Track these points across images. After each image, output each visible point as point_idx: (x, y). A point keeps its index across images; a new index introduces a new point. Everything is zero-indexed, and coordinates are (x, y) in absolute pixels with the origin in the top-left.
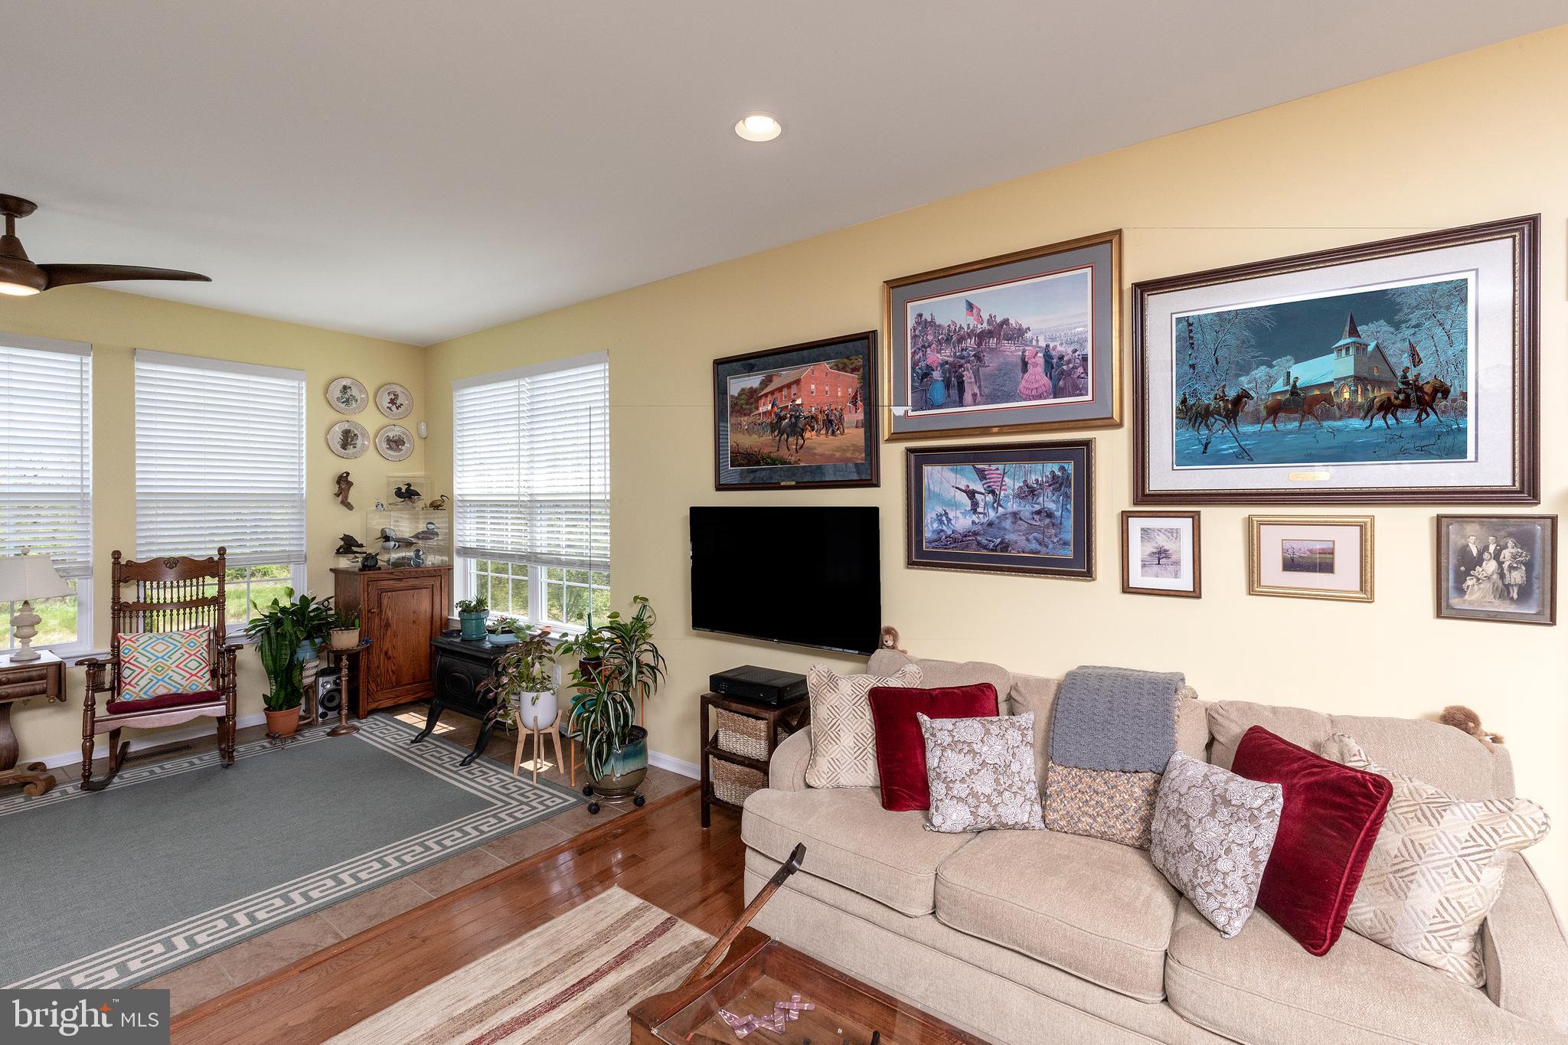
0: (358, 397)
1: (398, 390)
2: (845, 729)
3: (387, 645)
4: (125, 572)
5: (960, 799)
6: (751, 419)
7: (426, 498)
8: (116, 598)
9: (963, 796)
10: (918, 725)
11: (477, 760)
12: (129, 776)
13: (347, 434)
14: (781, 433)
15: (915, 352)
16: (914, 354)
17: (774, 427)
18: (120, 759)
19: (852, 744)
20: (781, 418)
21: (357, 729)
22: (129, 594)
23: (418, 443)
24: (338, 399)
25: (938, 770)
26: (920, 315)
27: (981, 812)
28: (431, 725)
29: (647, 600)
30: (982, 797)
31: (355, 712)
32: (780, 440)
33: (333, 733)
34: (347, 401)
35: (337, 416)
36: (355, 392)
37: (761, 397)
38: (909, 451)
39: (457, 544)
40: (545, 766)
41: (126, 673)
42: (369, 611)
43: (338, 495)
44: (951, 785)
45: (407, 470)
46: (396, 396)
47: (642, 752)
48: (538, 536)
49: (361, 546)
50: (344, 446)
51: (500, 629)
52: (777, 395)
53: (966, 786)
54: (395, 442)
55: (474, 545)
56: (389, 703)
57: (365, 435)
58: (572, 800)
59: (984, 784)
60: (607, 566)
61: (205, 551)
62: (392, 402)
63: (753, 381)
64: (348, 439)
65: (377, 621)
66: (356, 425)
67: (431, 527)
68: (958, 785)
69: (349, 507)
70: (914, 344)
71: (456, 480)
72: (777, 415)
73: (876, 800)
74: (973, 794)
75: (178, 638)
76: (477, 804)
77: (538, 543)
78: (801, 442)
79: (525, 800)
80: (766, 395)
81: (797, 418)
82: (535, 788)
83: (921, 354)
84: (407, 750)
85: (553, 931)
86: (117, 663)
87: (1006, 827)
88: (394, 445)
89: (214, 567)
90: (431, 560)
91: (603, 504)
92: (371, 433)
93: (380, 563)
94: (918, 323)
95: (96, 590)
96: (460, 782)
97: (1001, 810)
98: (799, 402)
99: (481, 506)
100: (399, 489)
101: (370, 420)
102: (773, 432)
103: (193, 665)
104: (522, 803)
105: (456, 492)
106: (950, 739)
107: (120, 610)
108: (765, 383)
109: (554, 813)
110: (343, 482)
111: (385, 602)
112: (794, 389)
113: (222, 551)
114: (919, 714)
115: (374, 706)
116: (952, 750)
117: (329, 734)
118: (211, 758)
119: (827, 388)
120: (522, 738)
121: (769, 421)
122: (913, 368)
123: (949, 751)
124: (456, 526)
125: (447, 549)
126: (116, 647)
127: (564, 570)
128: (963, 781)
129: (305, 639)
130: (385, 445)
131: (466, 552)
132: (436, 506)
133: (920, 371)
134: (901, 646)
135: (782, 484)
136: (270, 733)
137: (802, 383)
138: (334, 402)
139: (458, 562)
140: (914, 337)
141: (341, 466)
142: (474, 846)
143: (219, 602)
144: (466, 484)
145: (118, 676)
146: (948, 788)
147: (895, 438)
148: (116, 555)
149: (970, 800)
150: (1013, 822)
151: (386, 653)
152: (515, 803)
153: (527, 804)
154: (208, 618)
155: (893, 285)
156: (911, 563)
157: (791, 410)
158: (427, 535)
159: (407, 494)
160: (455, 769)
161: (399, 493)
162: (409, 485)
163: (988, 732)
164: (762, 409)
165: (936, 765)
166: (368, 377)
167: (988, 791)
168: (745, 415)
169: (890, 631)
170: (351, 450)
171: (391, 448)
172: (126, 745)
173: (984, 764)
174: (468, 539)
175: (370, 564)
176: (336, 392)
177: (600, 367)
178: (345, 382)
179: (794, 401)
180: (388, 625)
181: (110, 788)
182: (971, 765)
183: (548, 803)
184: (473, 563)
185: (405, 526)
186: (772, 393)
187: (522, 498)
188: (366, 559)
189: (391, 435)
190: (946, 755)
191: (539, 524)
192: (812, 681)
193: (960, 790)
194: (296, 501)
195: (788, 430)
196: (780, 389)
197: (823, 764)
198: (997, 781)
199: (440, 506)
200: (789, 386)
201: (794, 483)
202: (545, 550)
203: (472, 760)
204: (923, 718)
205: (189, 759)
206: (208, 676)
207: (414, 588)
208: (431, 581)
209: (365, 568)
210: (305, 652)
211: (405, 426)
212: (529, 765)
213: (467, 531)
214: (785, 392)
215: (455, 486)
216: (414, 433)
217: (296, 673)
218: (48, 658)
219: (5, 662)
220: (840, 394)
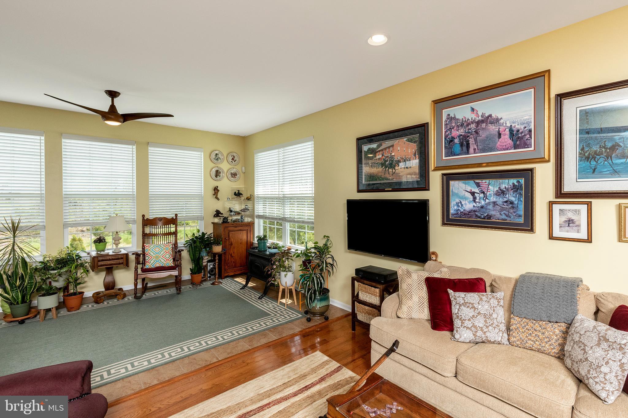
0: (221, 158)
1: (235, 154)
2: (414, 294)
3: (231, 252)
4: (147, 222)
5: (468, 328)
6: (373, 161)
7: (245, 196)
8: (143, 231)
9: (470, 327)
10: (448, 295)
11: (264, 298)
12: (148, 295)
13: (217, 171)
14: (386, 167)
15: (446, 131)
16: (446, 132)
17: (383, 165)
18: (145, 289)
19: (418, 301)
20: (386, 161)
21: (221, 283)
22: (147, 230)
23: (242, 175)
24: (214, 158)
25: (457, 314)
26: (449, 115)
27: (478, 334)
28: (247, 283)
29: (329, 237)
30: (478, 328)
31: (220, 277)
32: (385, 170)
33: (213, 284)
34: (217, 159)
35: (213, 165)
36: (220, 156)
37: (377, 152)
38: (443, 175)
39: (256, 214)
40: (290, 302)
41: (147, 258)
42: (225, 239)
43: (214, 195)
44: (464, 321)
45: (238, 185)
46: (234, 157)
47: (327, 298)
48: (286, 211)
49: (222, 214)
50: (216, 176)
51: (272, 247)
52: (384, 151)
53: (471, 322)
54: (234, 174)
55: (262, 214)
56: (232, 274)
57: (223, 171)
58: (300, 316)
59: (480, 322)
60: (313, 223)
61: (170, 216)
62: (233, 159)
63: (374, 146)
64: (217, 173)
65: (228, 242)
66: (221, 168)
67: (247, 207)
68: (467, 322)
69: (218, 199)
70: (446, 128)
71: (256, 189)
72: (384, 159)
73: (428, 325)
74: (475, 327)
75: (162, 246)
76: (264, 314)
77: (286, 214)
78: (394, 171)
79: (282, 314)
80: (379, 151)
81: (392, 161)
82: (286, 310)
83: (449, 132)
84: (239, 292)
85: (295, 366)
86: (144, 254)
87: (490, 342)
88: (233, 175)
89: (173, 221)
90: (247, 220)
91: (311, 198)
92: (225, 171)
93: (229, 220)
94: (448, 118)
95: (137, 228)
96: (258, 305)
97: (488, 334)
98: (393, 154)
99: (265, 199)
100: (235, 192)
101: (225, 166)
102: (382, 167)
103: (167, 256)
104: (281, 315)
105: (256, 193)
106: (463, 302)
107: (145, 236)
108: (379, 146)
109: (293, 320)
110: (216, 190)
111: (231, 235)
112: (391, 149)
113: (176, 215)
114: (448, 290)
115: (227, 274)
116: (464, 306)
117: (212, 284)
118: (173, 290)
119: (404, 149)
120: (281, 290)
121: (381, 162)
122: (445, 138)
123: (463, 307)
124: (256, 207)
125: (252, 216)
126: (143, 249)
127: (296, 224)
128: (469, 320)
129: (203, 248)
130: (230, 176)
131: (259, 217)
132: (248, 199)
133: (448, 140)
134: (439, 260)
135: (386, 189)
136: (192, 282)
137: (394, 147)
138: (213, 160)
139: (256, 221)
140: (446, 125)
141: (215, 184)
142: (264, 330)
143: (175, 233)
144: (260, 190)
145: (144, 259)
146: (462, 323)
147: (437, 169)
148: (143, 216)
149: (473, 329)
150: (493, 340)
151: (231, 255)
152: (279, 315)
153: (283, 316)
154: (172, 239)
155: (436, 102)
156: (444, 224)
157: (390, 158)
158: (244, 210)
159: (238, 194)
160: (256, 300)
161: (235, 194)
162: (239, 191)
163: (481, 299)
164: (378, 157)
165: (456, 312)
166: (224, 150)
167: (481, 325)
168: (370, 159)
169: (434, 253)
170: (218, 178)
171: (232, 177)
172: (147, 284)
173: (479, 313)
174: (260, 212)
175: (225, 220)
176: (213, 156)
177: (310, 143)
178: (217, 152)
179: (391, 154)
180: (232, 244)
181: (143, 298)
182: (473, 313)
183: (291, 316)
184: (262, 221)
185: (237, 207)
186: (382, 150)
187: (280, 196)
188: (224, 219)
189: (232, 172)
190: (461, 308)
191: (286, 206)
192: (400, 273)
193: (468, 324)
194: (200, 197)
195: (389, 166)
196: (385, 149)
197: (405, 308)
198: (486, 321)
199: (250, 199)
200: (389, 147)
201: (391, 189)
202: (289, 216)
203: (262, 297)
204: (450, 291)
205: (166, 290)
206: (172, 260)
207: (241, 230)
208: (246, 228)
209: (223, 222)
210: (204, 254)
211: (238, 168)
212: (284, 301)
213: (260, 209)
214: (387, 150)
215: (255, 191)
216: (240, 171)
217: (201, 261)
218: (123, 252)
219: (111, 253)
220: (409, 152)
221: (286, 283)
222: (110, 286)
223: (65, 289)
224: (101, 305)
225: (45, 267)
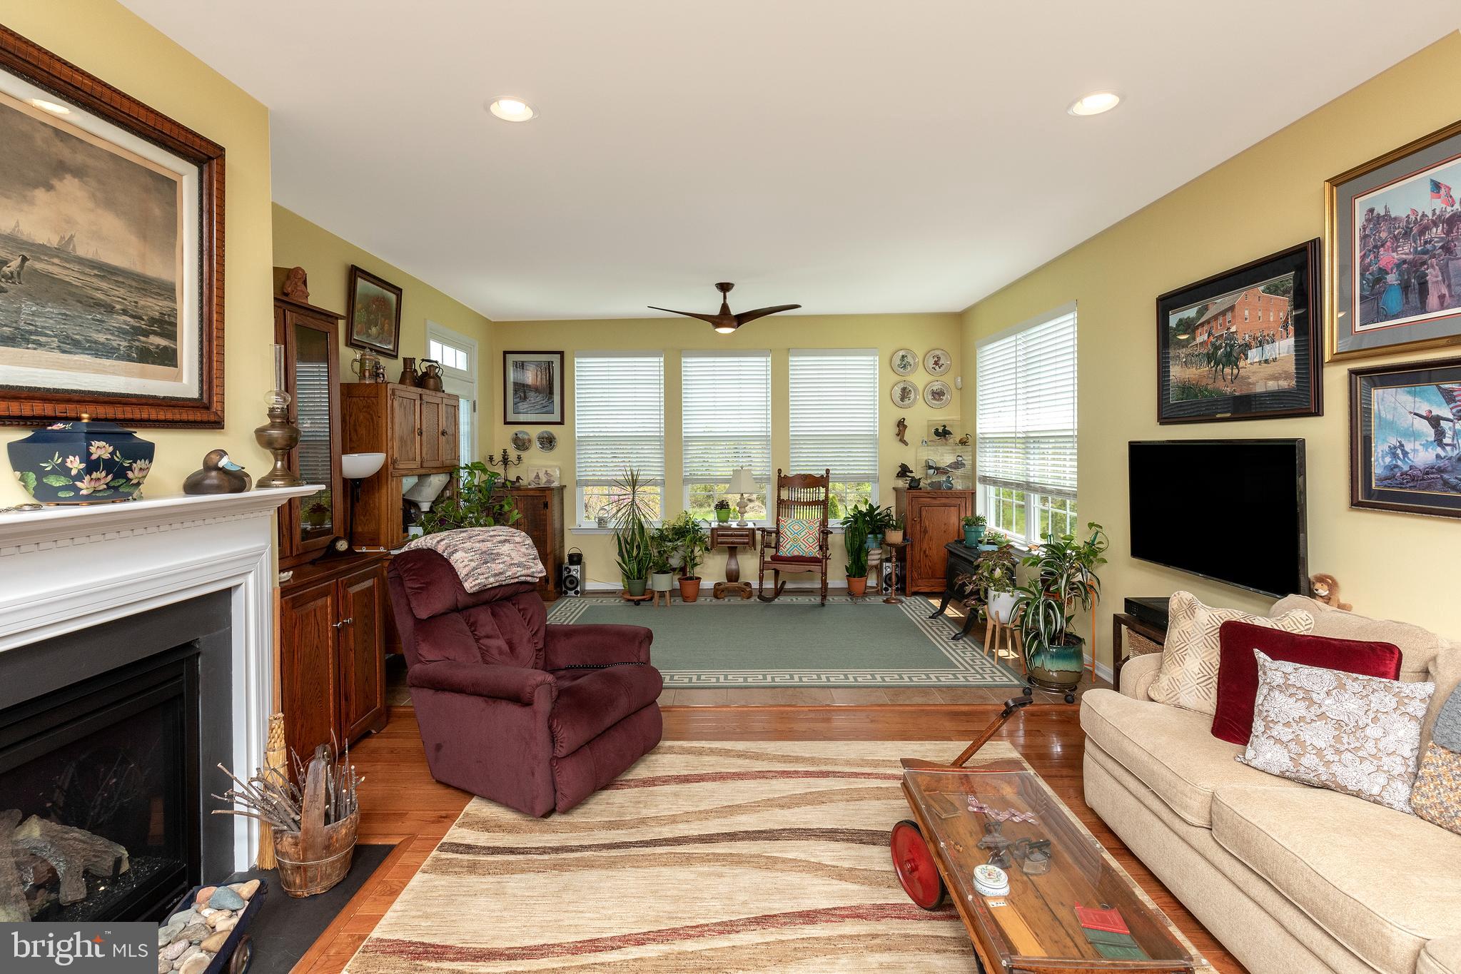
0: (912, 363)
1: (938, 352)
2: (1191, 654)
3: (925, 546)
4: (784, 482)
5: (1278, 741)
6: (1189, 351)
7: (957, 435)
8: (779, 496)
9: (1285, 739)
10: (1254, 664)
11: (965, 639)
13: (904, 389)
14: (1217, 364)
15: (1365, 254)
16: (1363, 258)
17: (1210, 357)
18: (779, 591)
19: (1197, 671)
20: (1217, 348)
21: (901, 602)
22: (785, 495)
23: (956, 394)
24: (899, 365)
25: (1260, 707)
26: (1372, 211)
27: (1304, 761)
28: (943, 607)
29: (1101, 527)
30: (1310, 748)
31: (902, 591)
32: (1216, 371)
33: (887, 601)
34: (905, 366)
35: (898, 378)
36: (910, 359)
37: (1197, 328)
38: (1353, 373)
39: (979, 473)
40: (1012, 655)
41: (781, 539)
42: (913, 519)
43: (898, 435)
44: (1271, 725)
45: (944, 415)
46: (939, 359)
47: (1078, 656)
48: (1031, 468)
49: (912, 472)
50: (902, 399)
51: (986, 540)
52: (1213, 324)
53: (1291, 730)
54: (938, 394)
55: (992, 475)
56: (927, 590)
57: (916, 390)
58: (1016, 682)
59: (1319, 736)
60: (1075, 495)
61: (818, 472)
62: (936, 363)
63: (1191, 313)
64: (905, 393)
65: (918, 527)
67: (960, 459)
68: (1279, 727)
69: (906, 443)
70: (1363, 246)
71: (978, 421)
72: (1213, 344)
73: (1207, 724)
74: (1302, 744)
75: (805, 523)
76: (949, 664)
77: (1032, 474)
78: (1235, 371)
79: (981, 671)
80: (1202, 325)
81: (1232, 346)
82: (994, 666)
83: (1372, 256)
84: (924, 621)
85: (946, 746)
86: (778, 532)
87: (1344, 790)
88: (937, 397)
89: (822, 481)
90: (958, 485)
91: (1071, 440)
92: (921, 388)
93: (922, 484)
94: (1368, 221)
95: (769, 491)
96: (947, 651)
97: (1335, 768)
98: (1233, 329)
99: (1000, 441)
100: (937, 430)
101: (920, 379)
102: (1209, 362)
103: (811, 540)
104: (978, 673)
105: (978, 431)
106: (1281, 681)
107: (781, 504)
108: (1201, 313)
109: (997, 686)
110: (901, 425)
111: (924, 513)
112: (1229, 316)
113: (828, 471)
114: (1256, 650)
115: (916, 589)
116: (1281, 692)
117: (884, 601)
118: (816, 600)
119: (1260, 314)
120: (990, 627)
121: (1206, 351)
122: (1362, 275)
123: (1277, 693)
124: (978, 459)
125: (972, 476)
126: (778, 524)
128: (1287, 724)
129: (869, 533)
130: (930, 397)
131: (985, 480)
132: (963, 443)
133: (1370, 277)
135: (1218, 416)
136: (850, 592)
137: (1236, 310)
138: (896, 368)
139: (980, 488)
140: (1364, 238)
141: (900, 414)
142: (929, 687)
143: (824, 503)
144: (988, 423)
145: (778, 542)
146: (1267, 727)
147: (1339, 359)
148: (780, 471)
149: (1292, 745)
150: (1356, 789)
151: (925, 552)
152: (973, 671)
153: (980, 674)
154: (820, 512)
155: (1336, 182)
156: (1355, 504)
157: (1227, 339)
158: (957, 465)
159: (943, 433)
160: (947, 640)
161: (937, 433)
162: (945, 426)
163: (1341, 686)
164: (1199, 339)
165: (1260, 702)
166: (919, 348)
167: (1321, 744)
168: (1183, 347)
170: (907, 402)
171: (934, 399)
172: (784, 583)
173: (1322, 716)
174: (987, 469)
175: (914, 485)
176: (897, 361)
177: (1071, 316)
178: (901, 353)
179: (1229, 329)
180: (926, 532)
181: (773, 603)
182: (1303, 712)
183: (997, 679)
184: (992, 490)
185: (945, 457)
186: (1208, 322)
187: (1018, 435)
188: (912, 481)
189: (935, 388)
190: (1272, 694)
191: (1032, 457)
192: (1173, 605)
193: (1286, 734)
194: (874, 440)
195: (1224, 359)
196: (1215, 318)
197: (1164, 681)
198: (1337, 738)
199: (965, 442)
200: (1223, 313)
201: (1228, 415)
202: (1037, 480)
203: (961, 638)
204: (1260, 656)
205: (809, 597)
206: (818, 548)
207: (945, 505)
208: (958, 501)
209: (911, 488)
210: (871, 541)
211: (948, 380)
212: (1002, 653)
213: (989, 463)
214: (1220, 320)
215: (978, 426)
216: (952, 386)
217: (863, 555)
218: (751, 525)
219: (734, 525)
220: (1272, 319)
221: (997, 613)
222: (733, 576)
223: (683, 570)
224: (720, 602)
225: (662, 537)
